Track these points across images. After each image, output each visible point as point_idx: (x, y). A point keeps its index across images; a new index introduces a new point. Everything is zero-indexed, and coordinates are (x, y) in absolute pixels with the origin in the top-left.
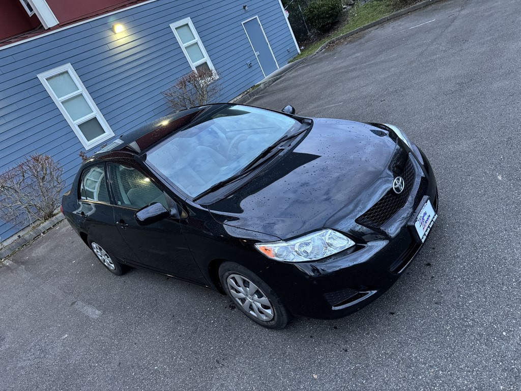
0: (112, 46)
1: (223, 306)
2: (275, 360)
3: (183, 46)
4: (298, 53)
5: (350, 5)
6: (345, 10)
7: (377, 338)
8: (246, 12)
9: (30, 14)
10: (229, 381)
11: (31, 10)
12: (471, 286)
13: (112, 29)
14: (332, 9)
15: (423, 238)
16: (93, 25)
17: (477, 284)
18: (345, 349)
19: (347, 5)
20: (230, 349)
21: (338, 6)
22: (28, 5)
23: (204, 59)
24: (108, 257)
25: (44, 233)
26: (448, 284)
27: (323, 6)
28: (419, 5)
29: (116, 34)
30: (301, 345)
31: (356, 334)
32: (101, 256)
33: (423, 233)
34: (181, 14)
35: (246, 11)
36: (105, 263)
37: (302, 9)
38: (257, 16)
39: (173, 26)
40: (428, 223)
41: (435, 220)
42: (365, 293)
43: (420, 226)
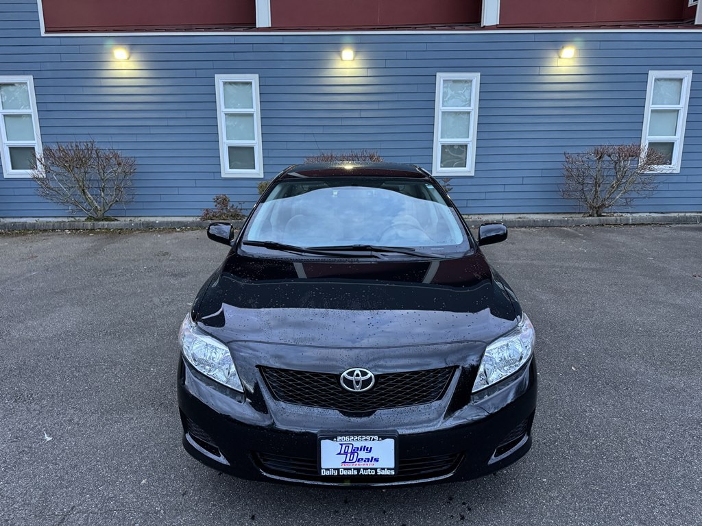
0: (544, 71)
3: (650, 107)
15: (324, 469)
23: (674, 137)
34: (680, 62)
39: (653, 75)
40: (363, 465)
41: (382, 473)
42: (220, 454)
43: (339, 454)
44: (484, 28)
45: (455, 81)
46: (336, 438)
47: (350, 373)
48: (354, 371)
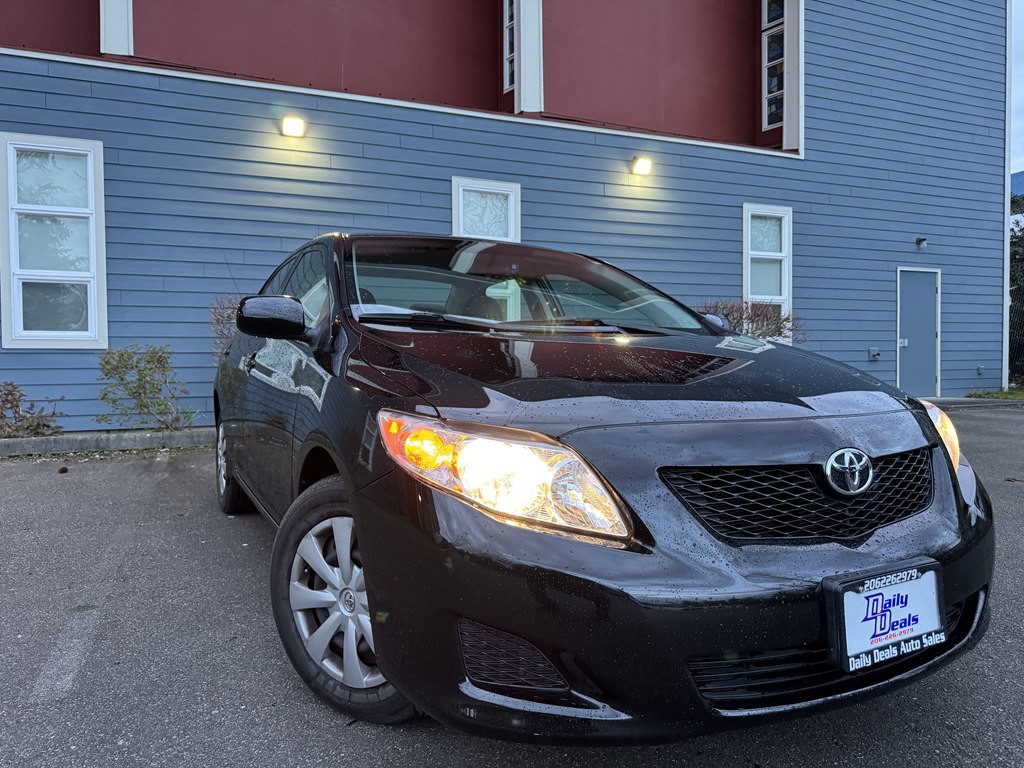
0: (611, 191)
3: (749, 253)
4: (1002, 389)
8: (920, 252)
9: (507, 87)
11: (512, 82)
13: (629, 163)
15: (857, 657)
16: (600, 140)
23: (778, 298)
29: (631, 173)
33: (870, 648)
34: (777, 194)
35: (919, 249)
38: (939, 271)
39: (749, 209)
40: (899, 635)
41: (929, 642)
42: (586, 701)
43: (866, 619)
44: (522, 114)
45: (482, 193)
46: (863, 584)
47: (840, 459)
48: (843, 454)
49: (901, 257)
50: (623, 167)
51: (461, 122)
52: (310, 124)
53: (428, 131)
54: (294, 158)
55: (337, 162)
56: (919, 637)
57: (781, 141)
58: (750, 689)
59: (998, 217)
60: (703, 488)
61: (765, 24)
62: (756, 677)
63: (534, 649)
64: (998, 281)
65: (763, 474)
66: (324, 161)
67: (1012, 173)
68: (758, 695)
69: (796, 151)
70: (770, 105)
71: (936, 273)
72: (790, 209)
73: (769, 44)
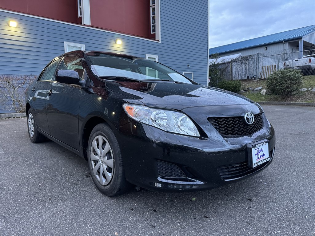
0: (110, 48)
1: (82, 174)
2: (93, 213)
5: (245, 91)
6: (241, 92)
7: (185, 228)
8: (188, 68)
9: (79, 16)
10: (47, 213)
11: (81, 14)
12: (282, 222)
13: (115, 41)
14: (234, 88)
15: (255, 164)
16: (107, 34)
17: (288, 223)
18: (154, 226)
19: (243, 90)
20: (66, 196)
21: (238, 88)
22: (81, 12)
24: (33, 126)
25: (13, 118)
26: (262, 215)
27: (230, 84)
28: (284, 103)
29: (116, 44)
30: (120, 211)
31: (169, 220)
32: (30, 125)
33: (257, 162)
36: (30, 132)
37: (218, 83)
38: (193, 73)
39: (147, 55)
40: (262, 159)
41: (268, 160)
42: (192, 180)
43: (256, 155)
44: (84, 25)
45: (73, 47)
46: (255, 146)
47: (247, 115)
48: (248, 114)
49: (184, 69)
50: (113, 42)
51: (66, 26)
52: (19, 24)
53: (56, 28)
54: (14, 33)
55: (27, 35)
56: (265, 159)
57: (155, 37)
58: (229, 174)
59: (206, 60)
60: (217, 123)
61: (151, 5)
62: (230, 171)
63: (177, 167)
64: (206, 76)
65: (231, 119)
66: (24, 35)
67: (209, 48)
68: (230, 176)
69: (159, 41)
70: (153, 27)
71: (192, 74)
72: (158, 56)
73: (152, 10)
